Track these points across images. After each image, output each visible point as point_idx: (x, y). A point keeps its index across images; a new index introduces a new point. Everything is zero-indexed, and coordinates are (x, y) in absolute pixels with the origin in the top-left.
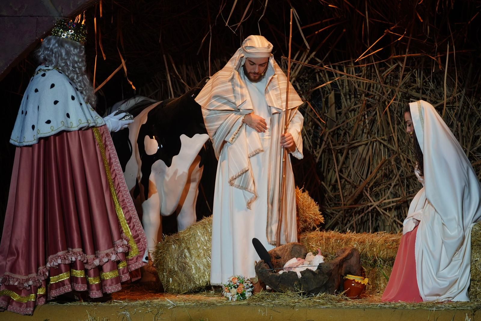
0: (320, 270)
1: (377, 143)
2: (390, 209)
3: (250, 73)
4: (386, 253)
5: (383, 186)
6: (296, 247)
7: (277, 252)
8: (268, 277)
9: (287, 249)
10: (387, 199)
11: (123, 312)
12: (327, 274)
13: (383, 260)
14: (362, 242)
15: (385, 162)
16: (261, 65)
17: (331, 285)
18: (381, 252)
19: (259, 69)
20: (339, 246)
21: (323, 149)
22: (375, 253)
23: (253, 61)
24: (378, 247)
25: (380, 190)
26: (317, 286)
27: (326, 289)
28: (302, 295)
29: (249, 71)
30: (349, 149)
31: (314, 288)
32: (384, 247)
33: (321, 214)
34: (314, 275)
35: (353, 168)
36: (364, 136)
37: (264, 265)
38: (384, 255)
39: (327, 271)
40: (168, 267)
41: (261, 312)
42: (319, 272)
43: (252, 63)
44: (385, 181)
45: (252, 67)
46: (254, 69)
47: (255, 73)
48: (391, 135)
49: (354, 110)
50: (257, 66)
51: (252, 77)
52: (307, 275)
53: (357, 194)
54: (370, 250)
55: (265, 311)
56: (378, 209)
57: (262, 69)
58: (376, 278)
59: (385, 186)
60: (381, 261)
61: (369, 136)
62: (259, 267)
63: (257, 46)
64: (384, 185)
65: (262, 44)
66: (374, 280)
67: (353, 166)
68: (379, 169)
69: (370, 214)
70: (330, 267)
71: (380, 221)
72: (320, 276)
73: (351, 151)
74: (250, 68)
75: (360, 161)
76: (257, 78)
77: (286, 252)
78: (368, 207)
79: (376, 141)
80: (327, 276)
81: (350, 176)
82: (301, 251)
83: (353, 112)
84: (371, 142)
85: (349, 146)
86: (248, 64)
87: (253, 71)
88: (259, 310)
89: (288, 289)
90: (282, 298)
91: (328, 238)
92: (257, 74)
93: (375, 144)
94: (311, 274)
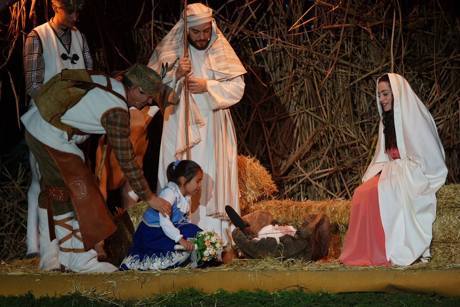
0: (299, 235)
1: (305, 115)
2: (320, 181)
3: (196, 41)
4: (348, 219)
5: (312, 158)
6: (264, 215)
7: (247, 220)
8: (246, 244)
9: (255, 217)
10: (319, 169)
11: (109, 281)
12: (306, 239)
13: (345, 226)
14: (324, 209)
15: (316, 133)
16: (205, 31)
17: (309, 250)
18: (343, 218)
19: (204, 36)
20: (300, 214)
21: (252, 122)
22: (337, 220)
23: (197, 29)
24: (340, 213)
25: (310, 162)
26: (297, 252)
27: (304, 254)
28: (282, 261)
29: (194, 40)
30: (277, 121)
31: (294, 253)
32: (346, 214)
33: (274, 183)
34: (294, 240)
35: (281, 140)
36: (292, 108)
37: (240, 232)
38: (346, 221)
39: (306, 237)
40: (127, 239)
41: (251, 277)
42: (298, 237)
43: (196, 32)
44: (314, 153)
45: (196, 35)
46: (199, 36)
47: (201, 41)
48: (320, 107)
49: (280, 82)
50: (202, 33)
51: (199, 45)
52: (287, 240)
53: (288, 166)
54: (332, 216)
55: (255, 276)
56: (310, 180)
57: (207, 35)
58: (338, 244)
59: (315, 157)
60: (343, 227)
61: (297, 108)
62: (236, 234)
63: (196, 13)
64: (313, 156)
65: (201, 10)
66: (336, 246)
67: (281, 138)
68: (311, 140)
69: (301, 186)
70: (308, 232)
71: (309, 192)
72: (299, 242)
73: (279, 123)
74: (195, 37)
75: (287, 133)
76: (204, 44)
77: (255, 219)
78: (299, 178)
79: (303, 113)
80: (306, 241)
81: (278, 148)
82: (268, 218)
83: (279, 84)
84: (299, 114)
85: (278, 118)
86: (192, 33)
87: (198, 39)
88: (249, 276)
89: (267, 255)
90: (262, 265)
91: (288, 207)
92: (204, 40)
93: (302, 116)
94: (291, 239)
